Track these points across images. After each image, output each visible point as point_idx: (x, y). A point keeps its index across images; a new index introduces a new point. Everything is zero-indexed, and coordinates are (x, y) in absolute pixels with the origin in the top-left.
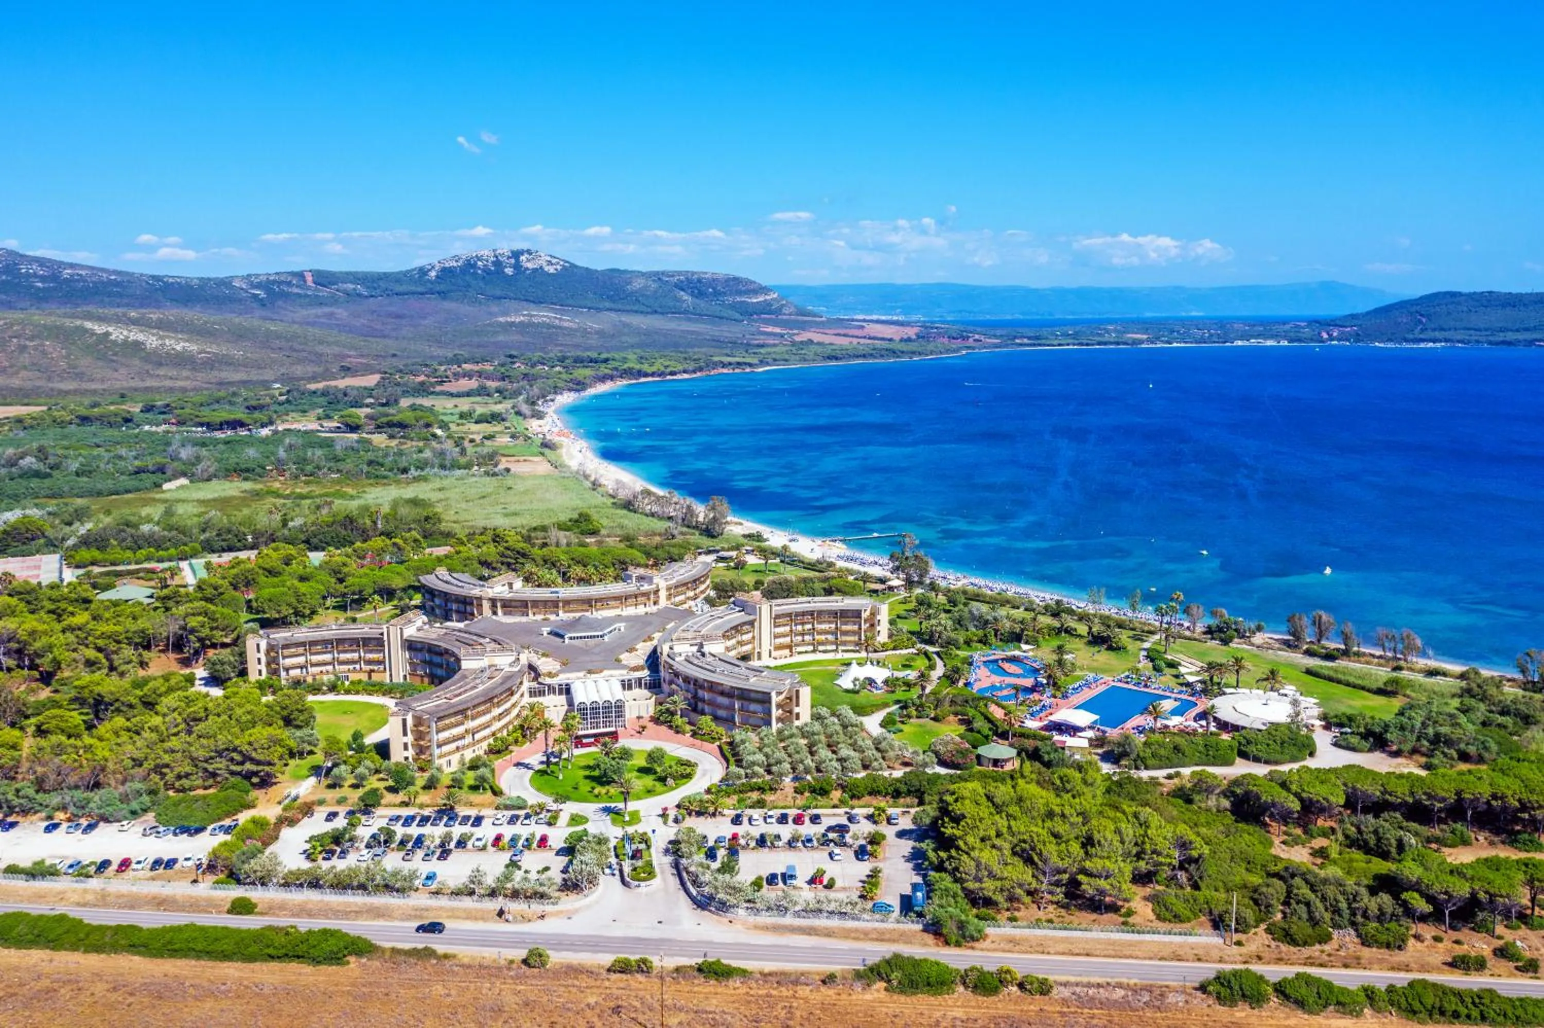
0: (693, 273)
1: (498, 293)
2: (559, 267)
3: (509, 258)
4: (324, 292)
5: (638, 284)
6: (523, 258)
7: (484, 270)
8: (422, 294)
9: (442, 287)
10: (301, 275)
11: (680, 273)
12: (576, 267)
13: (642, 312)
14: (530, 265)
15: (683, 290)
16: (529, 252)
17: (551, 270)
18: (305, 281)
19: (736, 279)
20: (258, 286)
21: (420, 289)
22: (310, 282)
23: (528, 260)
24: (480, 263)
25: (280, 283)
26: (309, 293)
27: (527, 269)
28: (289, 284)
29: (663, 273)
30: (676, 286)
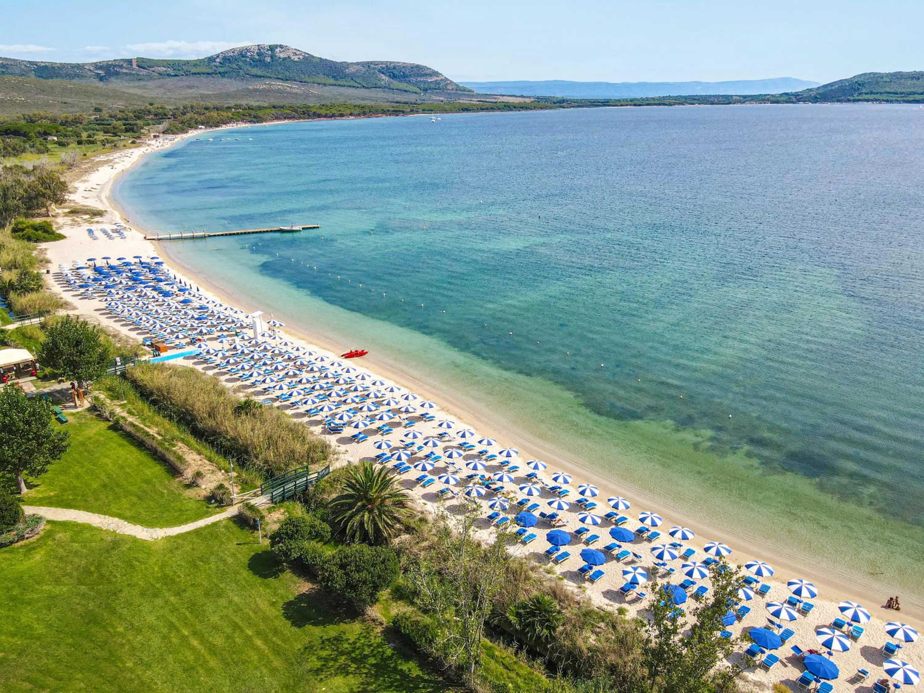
0: (391, 63)
1: (259, 73)
2: (301, 57)
3: (268, 50)
4: (144, 72)
5: (352, 70)
6: (278, 50)
7: (251, 59)
8: (208, 74)
9: (222, 70)
10: (130, 61)
11: (382, 63)
12: (313, 57)
13: (354, 87)
14: (282, 55)
15: (383, 73)
16: (281, 47)
17: (296, 59)
18: (131, 65)
19: (418, 66)
20: (101, 68)
21: (210, 71)
22: (135, 66)
23: (280, 52)
24: (249, 54)
25: (116, 66)
26: (133, 72)
27: (280, 58)
28: (121, 67)
29: (371, 63)
30: (380, 71)
